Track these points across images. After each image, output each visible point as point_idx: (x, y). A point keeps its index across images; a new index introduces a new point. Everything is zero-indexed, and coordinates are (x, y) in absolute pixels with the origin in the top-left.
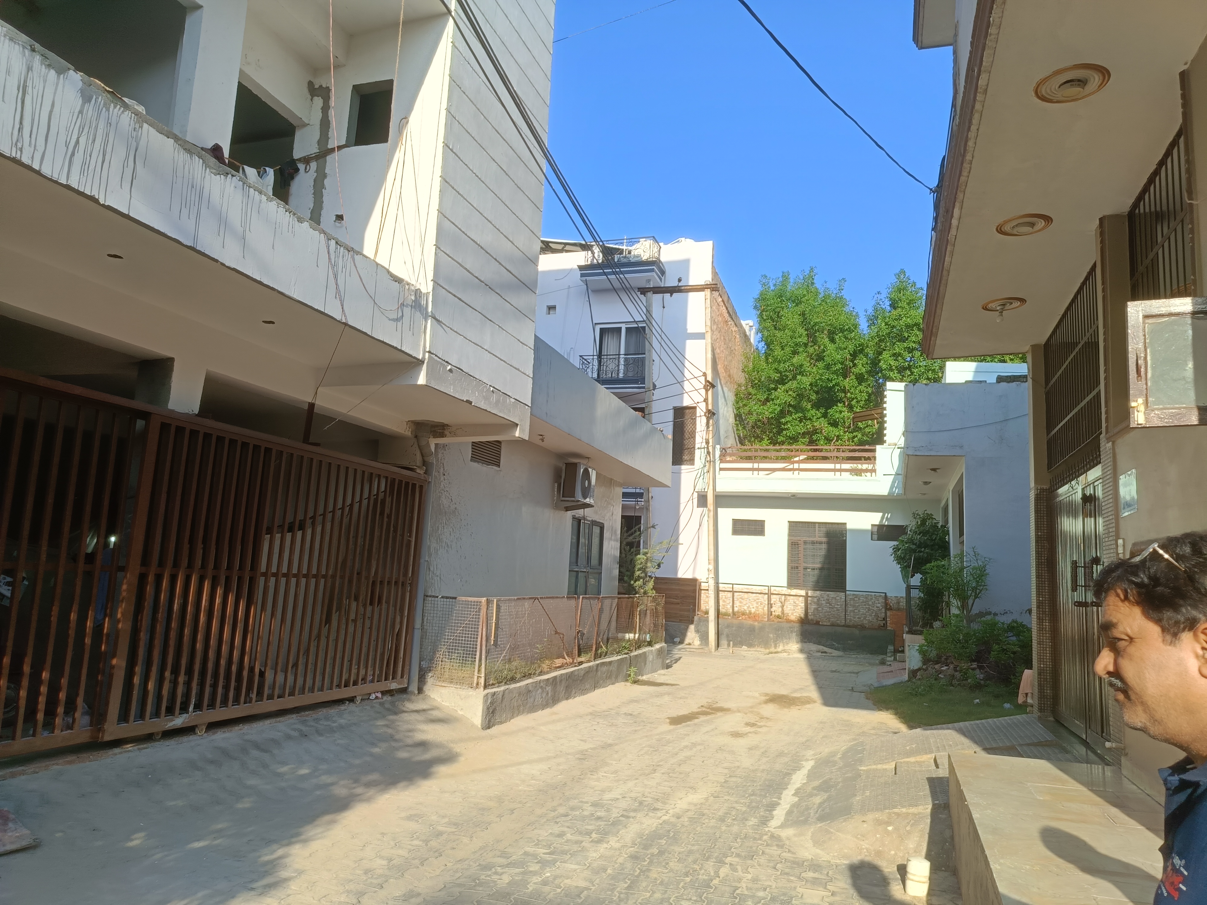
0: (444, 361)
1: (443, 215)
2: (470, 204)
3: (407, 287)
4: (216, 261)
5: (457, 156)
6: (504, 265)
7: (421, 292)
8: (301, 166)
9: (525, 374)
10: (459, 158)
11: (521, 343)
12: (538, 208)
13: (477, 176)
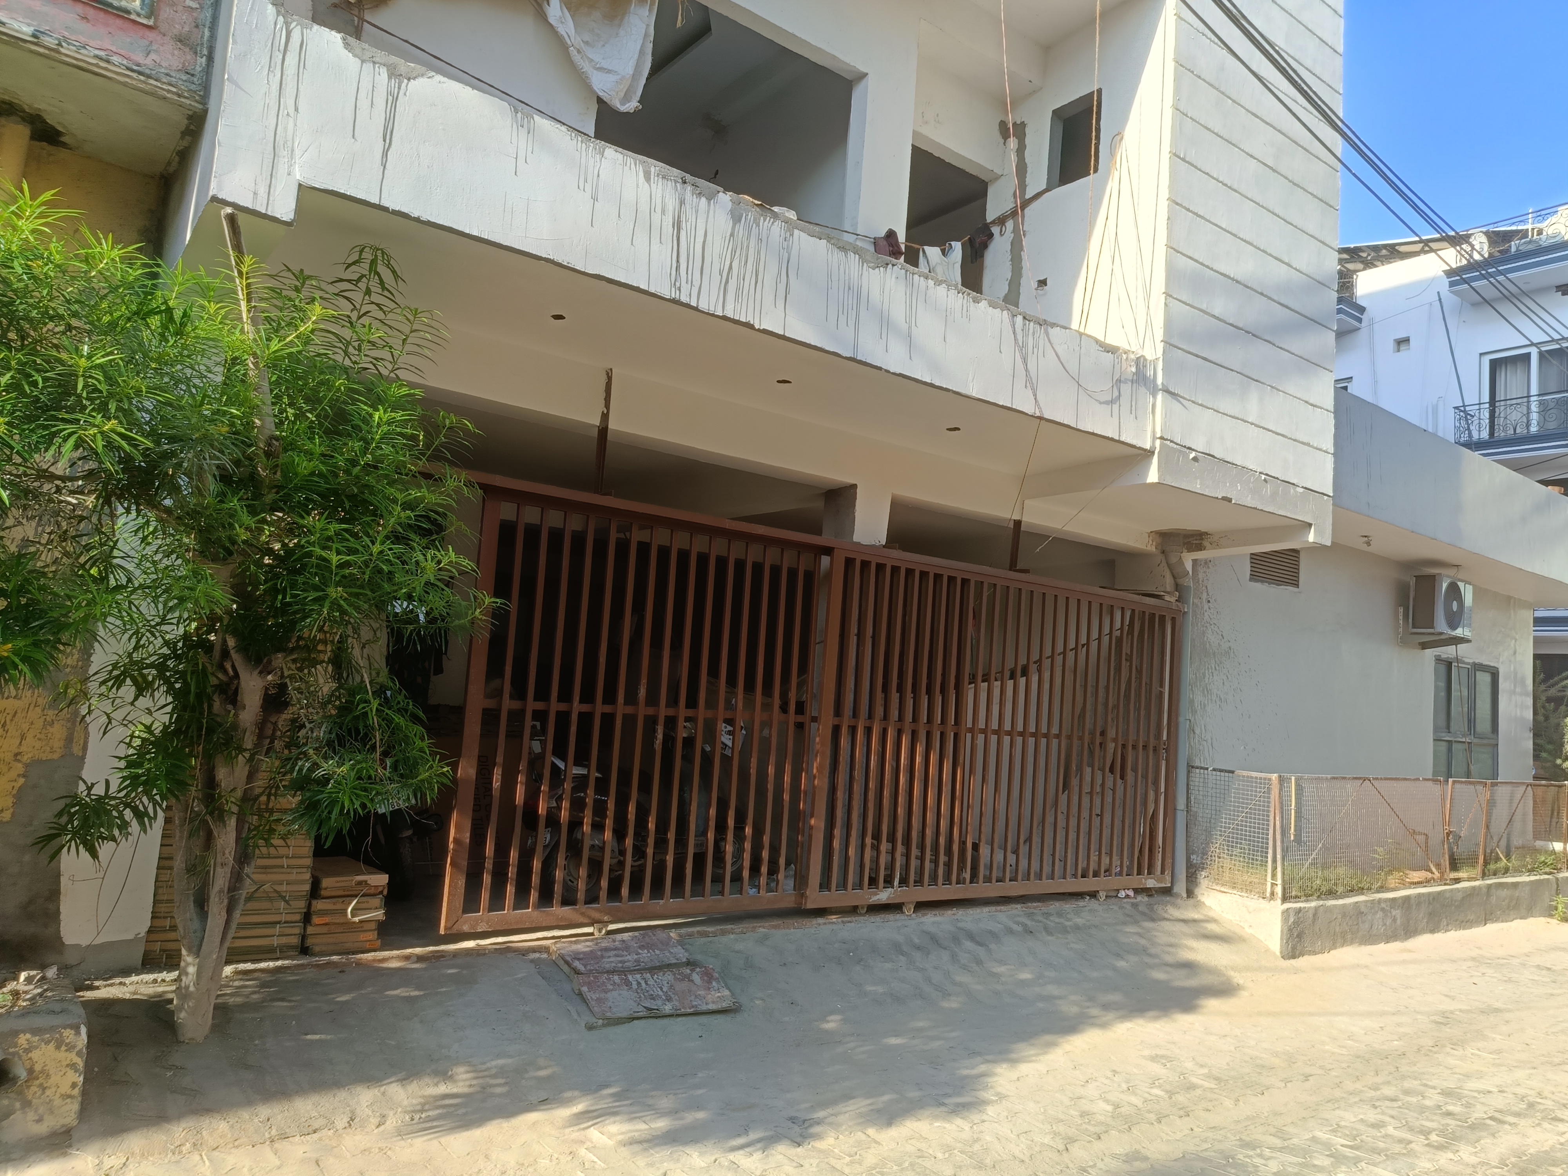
0: (1185, 447)
1: (1175, 250)
2: (1216, 225)
3: (1124, 356)
4: (880, 369)
5: (1192, 165)
6: (1276, 298)
7: (1145, 360)
8: (995, 230)
9: (1320, 450)
10: (1196, 167)
11: (1312, 405)
12: (1331, 206)
13: (1226, 185)
